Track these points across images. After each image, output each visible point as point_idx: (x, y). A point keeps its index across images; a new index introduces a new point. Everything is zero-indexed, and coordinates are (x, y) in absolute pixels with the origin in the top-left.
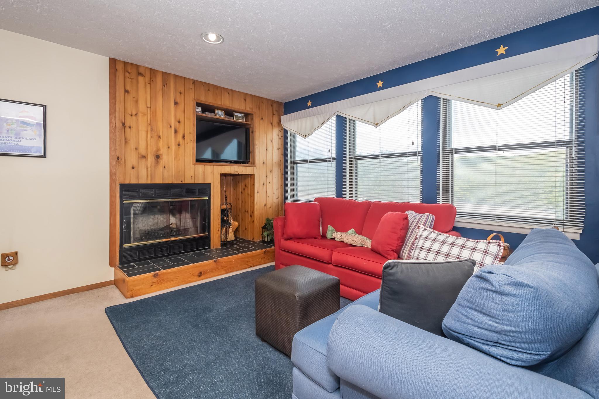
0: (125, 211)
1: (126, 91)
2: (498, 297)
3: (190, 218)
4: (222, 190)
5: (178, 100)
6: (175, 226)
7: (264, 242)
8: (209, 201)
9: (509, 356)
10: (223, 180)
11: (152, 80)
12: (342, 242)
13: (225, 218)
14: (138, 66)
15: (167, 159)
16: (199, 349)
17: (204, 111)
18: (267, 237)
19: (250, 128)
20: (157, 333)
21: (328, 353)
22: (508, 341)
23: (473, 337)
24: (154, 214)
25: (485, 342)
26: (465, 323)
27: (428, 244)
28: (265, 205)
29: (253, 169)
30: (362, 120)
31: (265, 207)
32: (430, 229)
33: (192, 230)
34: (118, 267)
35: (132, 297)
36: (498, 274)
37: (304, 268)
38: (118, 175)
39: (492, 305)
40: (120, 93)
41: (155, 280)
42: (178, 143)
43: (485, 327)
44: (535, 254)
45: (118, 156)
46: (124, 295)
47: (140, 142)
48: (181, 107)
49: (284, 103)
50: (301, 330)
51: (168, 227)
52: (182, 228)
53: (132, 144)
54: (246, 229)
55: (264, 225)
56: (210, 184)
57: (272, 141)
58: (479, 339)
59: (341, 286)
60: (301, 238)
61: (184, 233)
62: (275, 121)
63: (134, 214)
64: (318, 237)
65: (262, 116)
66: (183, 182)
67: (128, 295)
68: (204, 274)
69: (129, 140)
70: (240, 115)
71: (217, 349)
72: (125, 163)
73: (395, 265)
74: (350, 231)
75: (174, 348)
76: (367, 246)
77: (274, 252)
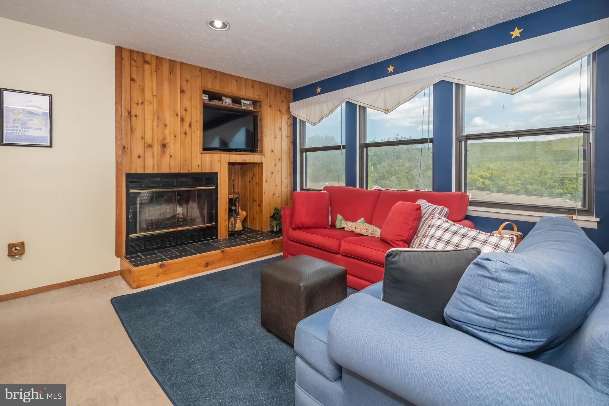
0: (131, 200)
1: (132, 80)
2: (494, 284)
3: (197, 207)
4: (230, 179)
5: (185, 88)
6: (182, 216)
7: (272, 232)
8: (216, 190)
9: (506, 343)
10: (231, 168)
11: (158, 68)
12: (351, 231)
13: (233, 208)
14: (144, 54)
15: (174, 148)
16: (204, 339)
17: (210, 99)
18: (275, 226)
19: (258, 116)
20: (162, 323)
21: (328, 341)
22: (505, 328)
23: (471, 324)
24: (160, 204)
25: (483, 329)
26: (463, 310)
27: (439, 233)
28: (274, 194)
29: (261, 157)
30: (372, 107)
31: (273, 196)
32: (445, 219)
33: (199, 220)
34: (124, 258)
35: (138, 287)
36: (495, 261)
37: (310, 258)
38: (124, 164)
39: (488, 292)
40: (126, 81)
41: (161, 270)
42: (184, 132)
43: (482, 314)
44: (542, 242)
45: (124, 145)
46: (130, 286)
47: (146, 131)
48: (187, 95)
49: (293, 90)
50: (304, 319)
51: (174, 217)
52: (188, 218)
53: (138, 133)
54: (254, 218)
55: (273, 214)
56: (218, 173)
57: (280, 129)
58: (477, 326)
59: (348, 276)
60: (309, 228)
61: (191, 223)
62: (284, 108)
63: (141, 204)
64: (327, 226)
65: (270, 104)
66: (190, 172)
67: (134, 285)
68: (210, 264)
69: (135, 129)
70: (248, 102)
71: (222, 339)
72: (131, 152)
73: (398, 253)
74: (360, 221)
75: (179, 338)
76: (376, 235)
77: (282, 242)
